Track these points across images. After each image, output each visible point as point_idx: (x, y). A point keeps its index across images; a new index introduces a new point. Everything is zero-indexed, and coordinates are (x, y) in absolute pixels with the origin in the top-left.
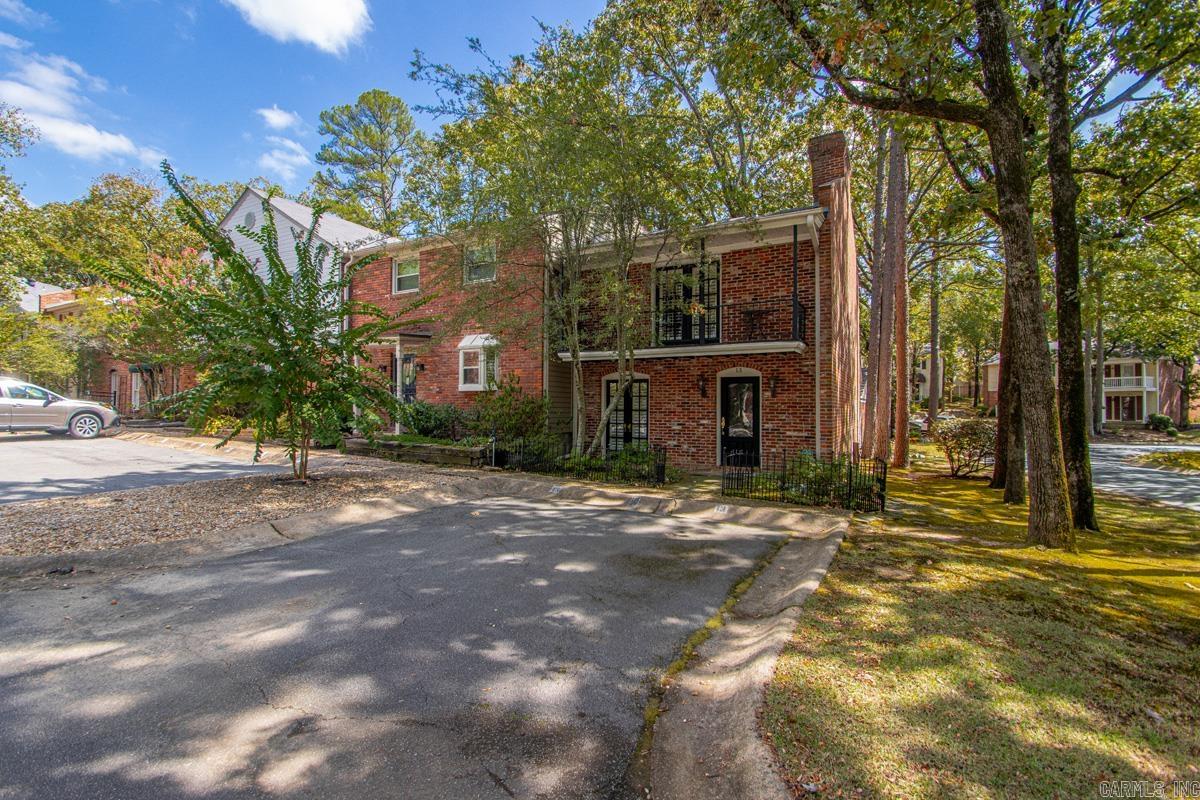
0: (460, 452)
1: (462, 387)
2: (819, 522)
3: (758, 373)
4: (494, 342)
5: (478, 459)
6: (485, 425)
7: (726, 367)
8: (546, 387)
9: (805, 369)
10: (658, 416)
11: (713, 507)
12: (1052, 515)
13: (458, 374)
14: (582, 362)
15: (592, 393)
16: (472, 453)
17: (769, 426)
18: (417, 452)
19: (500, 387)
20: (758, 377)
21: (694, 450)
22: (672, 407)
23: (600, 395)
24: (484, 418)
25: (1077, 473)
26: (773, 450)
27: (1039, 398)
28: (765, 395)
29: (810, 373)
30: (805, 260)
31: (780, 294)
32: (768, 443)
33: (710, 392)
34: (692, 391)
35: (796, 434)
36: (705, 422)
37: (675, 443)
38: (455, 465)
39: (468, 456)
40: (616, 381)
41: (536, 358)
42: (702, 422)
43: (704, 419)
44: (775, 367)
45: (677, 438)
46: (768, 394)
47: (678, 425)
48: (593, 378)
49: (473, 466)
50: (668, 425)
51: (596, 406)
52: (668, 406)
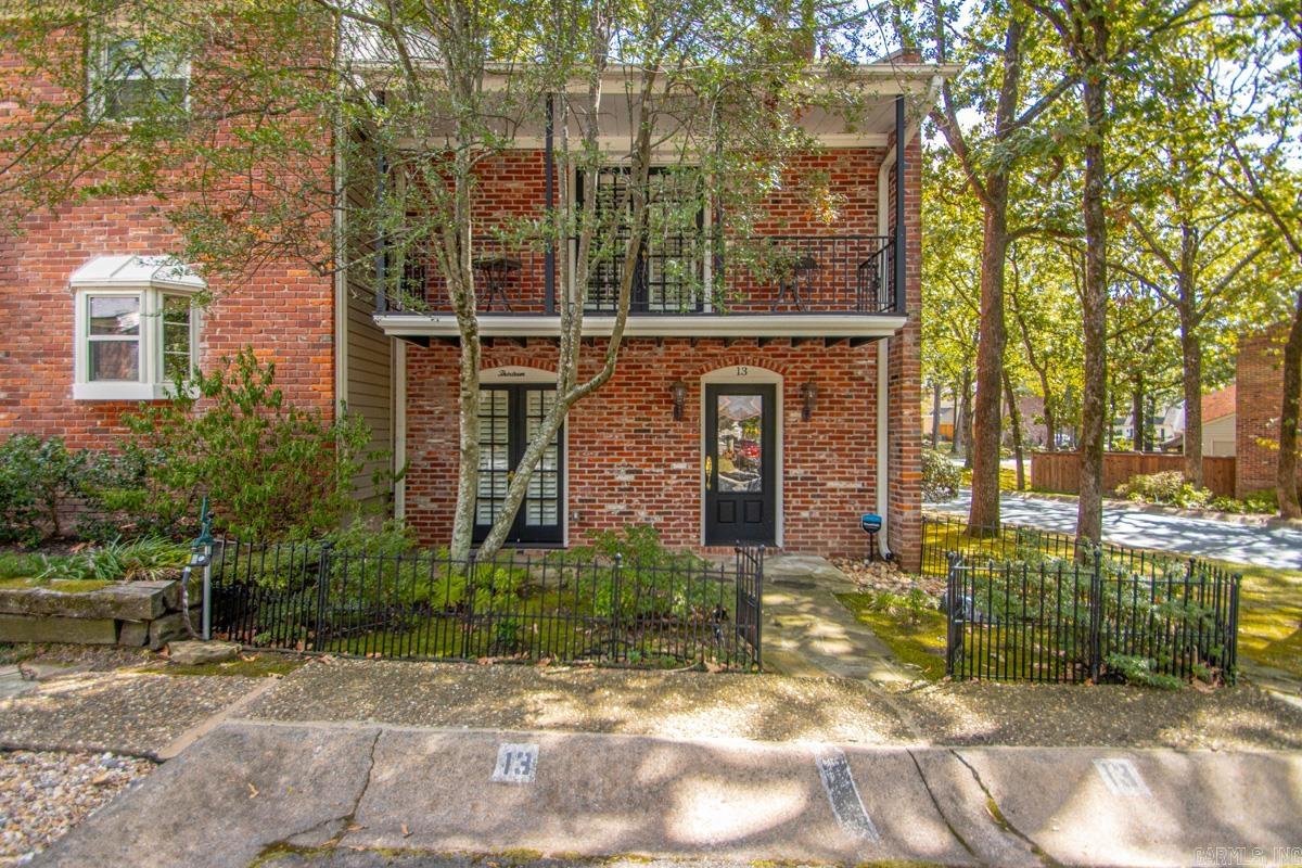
0: (69, 602)
1: (84, 389)
3: (775, 378)
4: (194, 281)
5: (148, 623)
6: (162, 498)
7: (720, 363)
8: (342, 392)
9: (860, 373)
10: (587, 456)
13: (69, 354)
15: (437, 411)
16: (118, 604)
17: (798, 472)
19: (212, 392)
20: (776, 385)
21: (659, 519)
22: (616, 437)
24: (162, 474)
26: (805, 514)
28: (787, 417)
29: (867, 380)
30: (860, 183)
32: (795, 502)
33: (690, 409)
34: (655, 408)
35: (843, 485)
36: (682, 466)
37: (622, 507)
39: (101, 617)
41: (316, 324)
42: (675, 466)
43: (679, 460)
44: (808, 367)
45: (625, 498)
46: (796, 415)
47: (628, 472)
48: (441, 378)
49: (126, 648)
50: (607, 473)
51: (449, 437)
52: (607, 437)
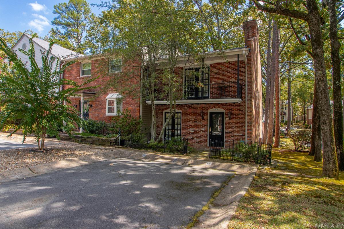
0: (106, 140)
1: (107, 114)
2: (246, 168)
3: (224, 111)
4: (120, 96)
5: (113, 143)
6: (116, 129)
7: (211, 108)
8: (141, 114)
9: (242, 109)
10: (185, 127)
11: (206, 162)
12: (331, 165)
13: (106, 109)
14: (155, 105)
15: (159, 117)
16: (111, 140)
17: (228, 131)
18: (89, 140)
19: (122, 114)
20: (224, 112)
21: (199, 140)
22: (190, 123)
23: (162, 118)
24: (116, 126)
25: (340, 150)
26: (229, 140)
27: (327, 122)
28: (226, 119)
29: (244, 111)
30: (242, 68)
31: (232, 80)
32: (227, 138)
33: (205, 117)
34: (198, 117)
35: (238, 134)
36: (203, 129)
37: (191, 137)
38: (104, 145)
39: (109, 142)
40: (169, 113)
41: (137, 103)
42: (202, 129)
43: (203, 128)
44: (230, 108)
45: (192, 135)
46: (228, 119)
47: (193, 130)
48: (160, 111)
49: (111, 146)
50: (189, 130)
51: (161, 122)
52: (189, 123)
